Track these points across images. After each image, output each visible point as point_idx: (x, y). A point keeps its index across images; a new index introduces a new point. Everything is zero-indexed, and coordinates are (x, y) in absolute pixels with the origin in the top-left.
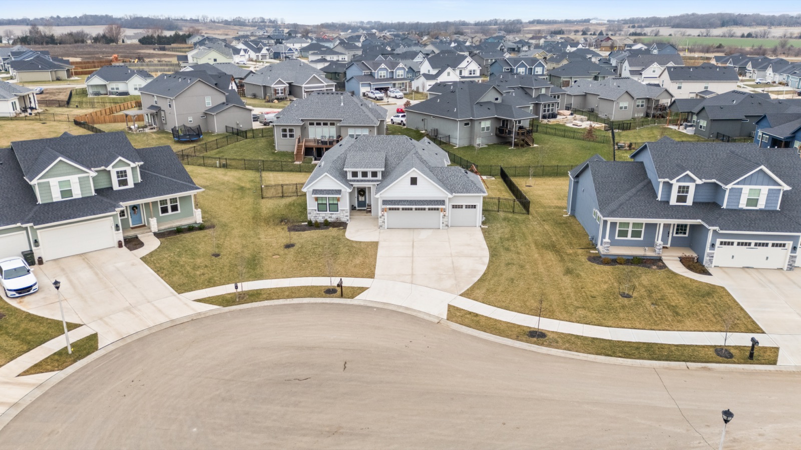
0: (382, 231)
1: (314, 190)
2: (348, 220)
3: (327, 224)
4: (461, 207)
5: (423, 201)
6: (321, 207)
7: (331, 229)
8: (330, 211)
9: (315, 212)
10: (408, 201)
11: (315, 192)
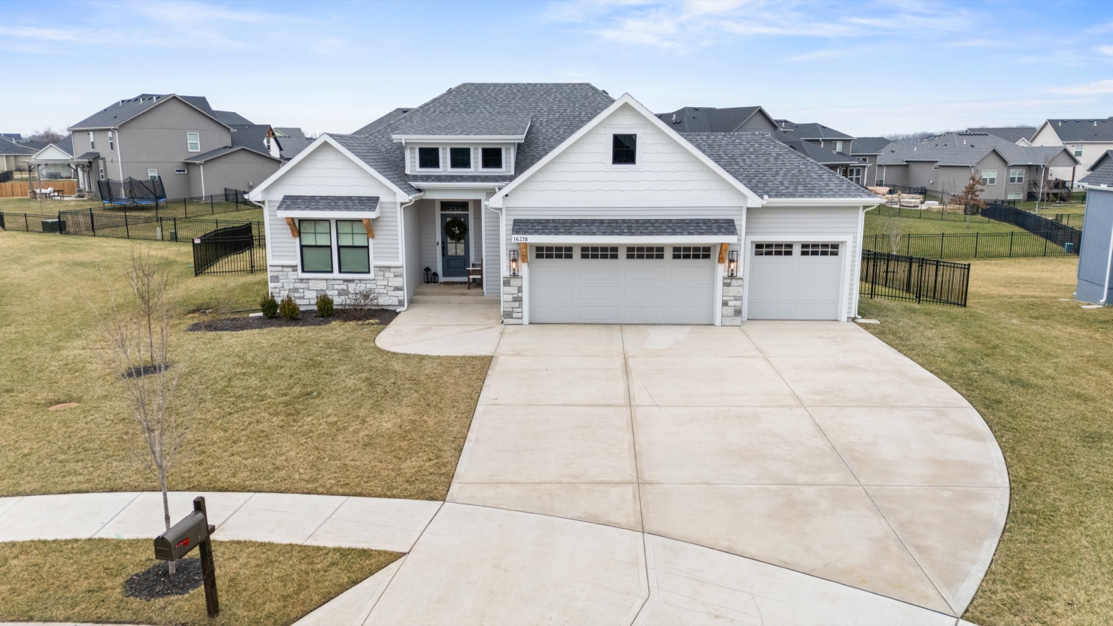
0: (509, 329)
1: (286, 198)
2: (401, 303)
3: (326, 311)
4: (784, 249)
5: (657, 221)
6: (312, 258)
7: (335, 324)
8: (340, 271)
9: (292, 275)
10: (602, 222)
11: (290, 202)
